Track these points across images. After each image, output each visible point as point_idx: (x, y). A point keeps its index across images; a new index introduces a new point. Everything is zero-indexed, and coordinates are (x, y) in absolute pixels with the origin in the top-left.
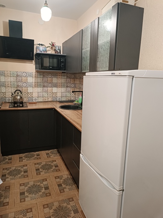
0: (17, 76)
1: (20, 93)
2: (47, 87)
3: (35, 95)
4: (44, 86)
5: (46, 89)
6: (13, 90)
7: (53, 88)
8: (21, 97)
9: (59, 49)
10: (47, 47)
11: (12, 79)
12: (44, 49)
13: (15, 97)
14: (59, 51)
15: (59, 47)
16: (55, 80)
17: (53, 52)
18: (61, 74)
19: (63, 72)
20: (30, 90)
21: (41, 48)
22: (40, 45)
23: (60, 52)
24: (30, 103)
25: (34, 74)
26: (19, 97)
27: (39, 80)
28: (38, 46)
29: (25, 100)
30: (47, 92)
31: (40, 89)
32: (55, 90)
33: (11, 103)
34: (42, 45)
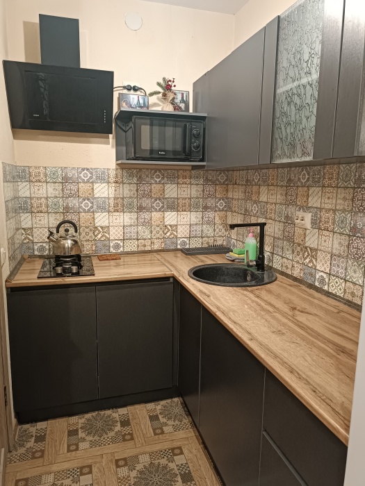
0: (66, 180)
1: (72, 230)
2: (149, 210)
3: (115, 234)
4: (141, 209)
5: (146, 215)
6: (53, 221)
7: (167, 214)
8: (76, 242)
10: (151, 94)
11: (51, 190)
12: (141, 101)
13: (57, 241)
15: (183, 94)
16: (171, 191)
17: (168, 109)
18: (187, 173)
19: (194, 167)
20: (101, 219)
21: (134, 98)
22: (129, 88)
23: (187, 110)
24: (102, 258)
25: (113, 173)
26: (69, 243)
27: (127, 190)
28: (125, 91)
29: (87, 249)
30: (148, 224)
31: (127, 218)
32: (171, 217)
33: (48, 257)
34: (135, 89)
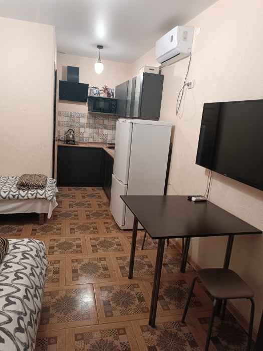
0: (71, 116)
1: (72, 133)
2: (97, 128)
3: (86, 135)
4: (95, 128)
5: (97, 130)
6: (67, 129)
7: (104, 130)
8: (73, 136)
9: (112, 92)
10: (100, 91)
11: (66, 119)
12: (97, 92)
13: (67, 136)
14: (111, 94)
15: (112, 90)
16: (106, 122)
17: (106, 96)
18: (112, 117)
19: (114, 115)
20: (82, 130)
21: (95, 91)
22: (94, 88)
23: (113, 96)
24: (81, 143)
25: (86, 115)
26: (71, 136)
27: (91, 121)
28: (92, 89)
29: (76, 139)
30: (98, 133)
31: (91, 130)
32: (105, 132)
33: (64, 141)
34: (96, 88)
